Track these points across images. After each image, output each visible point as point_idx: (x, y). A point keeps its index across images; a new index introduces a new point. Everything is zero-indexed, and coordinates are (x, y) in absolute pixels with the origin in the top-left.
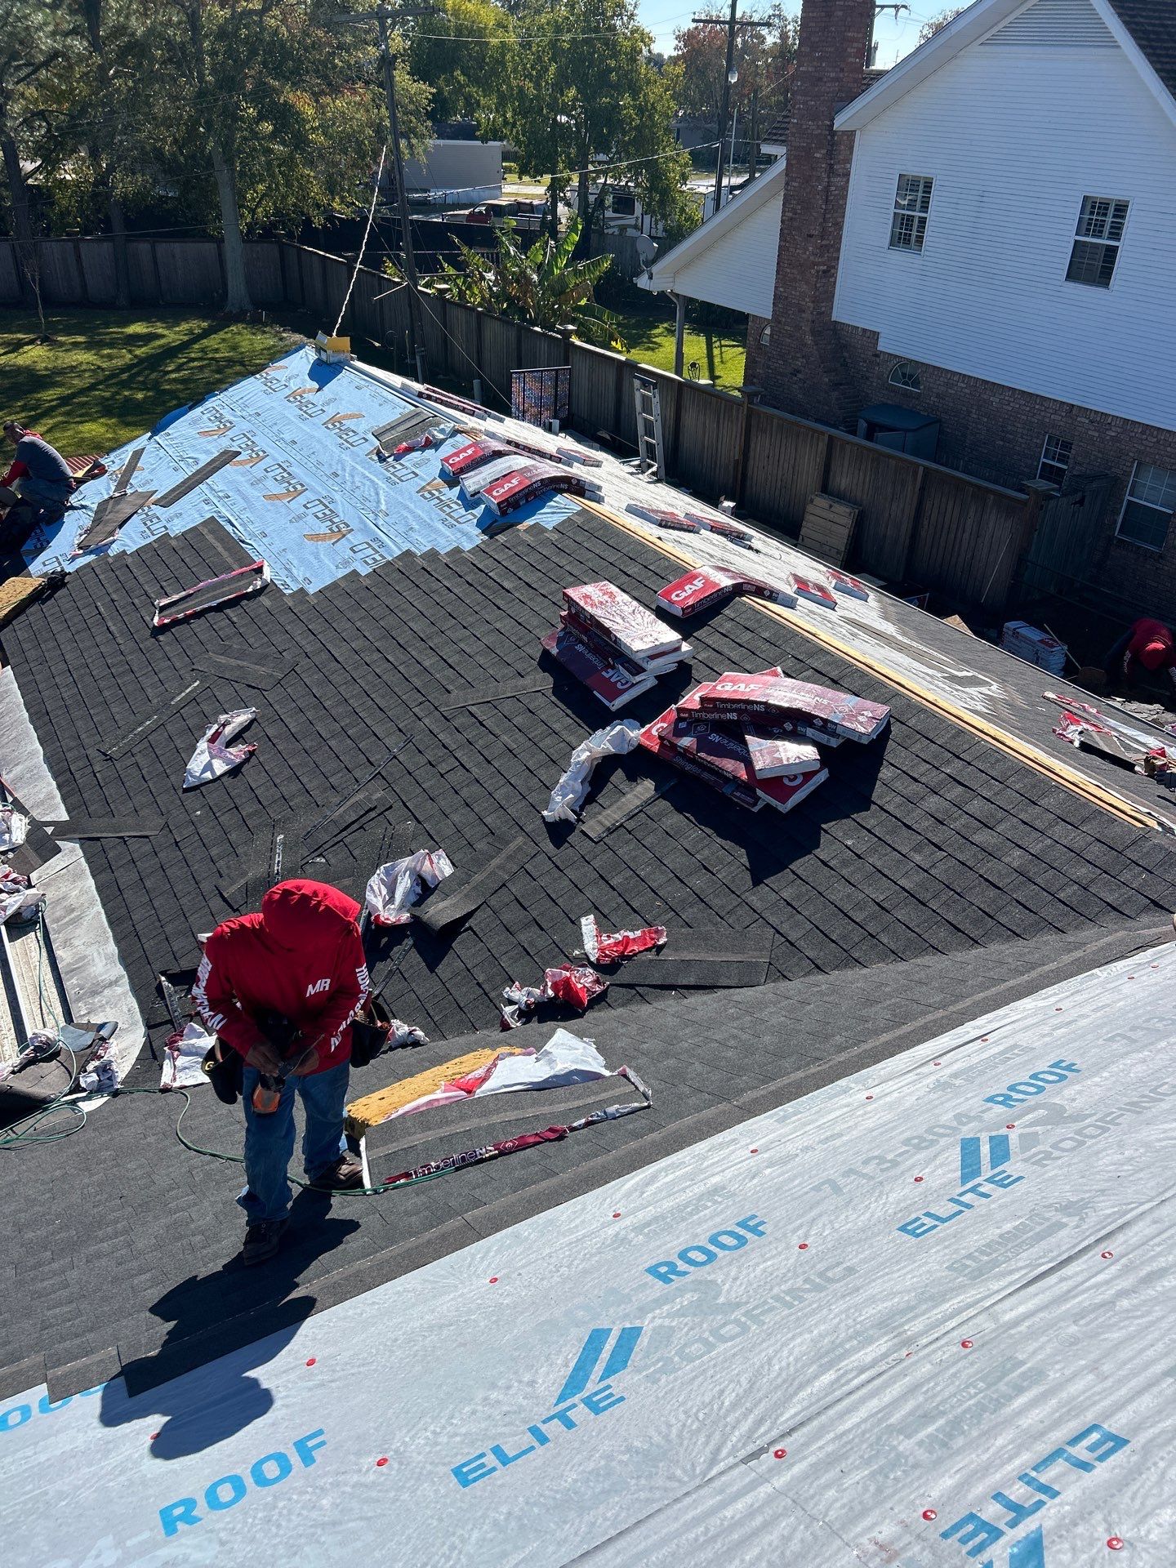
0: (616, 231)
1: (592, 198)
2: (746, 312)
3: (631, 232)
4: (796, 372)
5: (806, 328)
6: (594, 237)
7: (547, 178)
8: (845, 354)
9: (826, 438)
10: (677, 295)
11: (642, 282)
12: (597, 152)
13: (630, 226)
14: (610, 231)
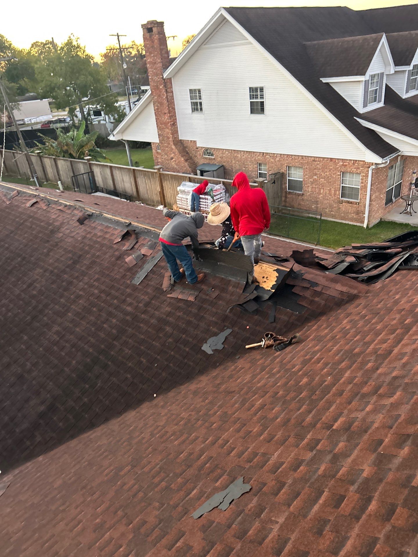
0: (97, 123)
1: (85, 113)
2: (150, 141)
3: (102, 122)
4: (172, 158)
5: (172, 143)
6: (89, 126)
7: (67, 109)
8: (187, 150)
9: (188, 178)
10: (125, 140)
11: (111, 138)
12: (83, 97)
13: (102, 120)
14: (95, 123)
